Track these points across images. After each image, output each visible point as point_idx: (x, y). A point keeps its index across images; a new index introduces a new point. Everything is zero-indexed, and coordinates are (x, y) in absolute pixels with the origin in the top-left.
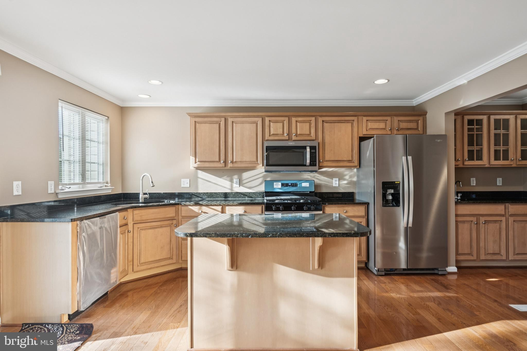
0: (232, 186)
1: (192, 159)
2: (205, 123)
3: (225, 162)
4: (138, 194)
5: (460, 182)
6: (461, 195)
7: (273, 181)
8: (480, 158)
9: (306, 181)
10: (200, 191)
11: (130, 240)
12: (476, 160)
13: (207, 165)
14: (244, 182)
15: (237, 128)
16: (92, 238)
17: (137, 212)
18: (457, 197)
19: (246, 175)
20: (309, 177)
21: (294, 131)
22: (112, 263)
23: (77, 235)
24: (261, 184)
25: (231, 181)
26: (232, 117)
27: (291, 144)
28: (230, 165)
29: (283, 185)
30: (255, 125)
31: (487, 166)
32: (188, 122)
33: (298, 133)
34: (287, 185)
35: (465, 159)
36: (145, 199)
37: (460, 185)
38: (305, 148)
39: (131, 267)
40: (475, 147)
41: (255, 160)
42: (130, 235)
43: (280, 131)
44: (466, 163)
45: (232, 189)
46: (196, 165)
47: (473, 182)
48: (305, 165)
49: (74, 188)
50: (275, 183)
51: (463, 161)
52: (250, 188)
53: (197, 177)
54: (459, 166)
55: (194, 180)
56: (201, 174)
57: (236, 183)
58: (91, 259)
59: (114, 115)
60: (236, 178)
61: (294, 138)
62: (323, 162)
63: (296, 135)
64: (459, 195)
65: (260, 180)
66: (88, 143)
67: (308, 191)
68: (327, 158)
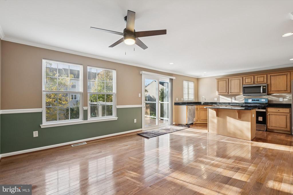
0: (232, 100)
1: (217, 92)
2: (221, 81)
3: (228, 93)
4: (201, 102)
7: (248, 99)
9: (264, 99)
10: (220, 102)
11: (199, 113)
13: (222, 94)
14: (237, 99)
15: (233, 82)
16: (190, 110)
17: (200, 106)
19: (237, 97)
20: (266, 97)
21: (256, 80)
22: (194, 117)
23: (187, 109)
24: (243, 100)
25: (232, 99)
26: (231, 78)
27: (254, 85)
28: (230, 94)
29: (252, 100)
30: (239, 80)
32: (216, 81)
33: (258, 81)
34: (254, 100)
36: (203, 103)
38: (260, 86)
39: (199, 120)
41: (239, 91)
42: (199, 111)
43: (250, 81)
45: (232, 101)
46: (218, 94)
48: (261, 93)
49: (186, 100)
50: (249, 100)
52: (239, 101)
53: (219, 97)
55: (219, 98)
56: (221, 96)
57: (234, 99)
58: (190, 114)
59: (195, 81)
60: (233, 98)
61: (256, 83)
62: (270, 91)
63: (257, 82)
65: (243, 99)
66: (189, 89)
67: (265, 102)
68: (272, 90)
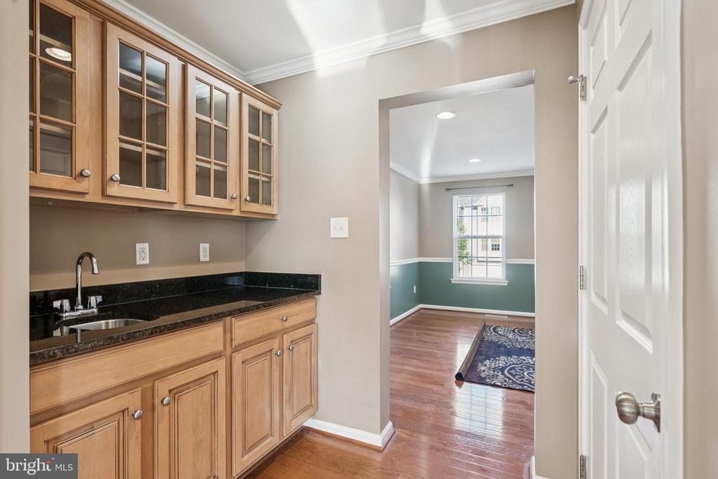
5: (91, 256)
6: (100, 299)
8: (158, 181)
12: (147, 187)
18: (85, 307)
31: (176, 208)
35: (109, 174)
37: (93, 269)
40: (146, 143)
44: (115, 189)
47: (143, 252)
51: (104, 182)
54: (87, 199)
64: (93, 300)
